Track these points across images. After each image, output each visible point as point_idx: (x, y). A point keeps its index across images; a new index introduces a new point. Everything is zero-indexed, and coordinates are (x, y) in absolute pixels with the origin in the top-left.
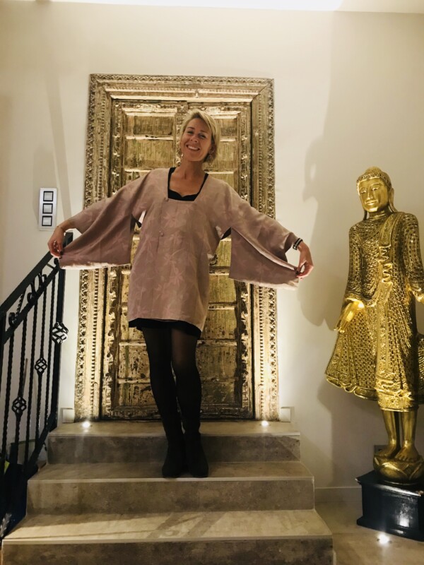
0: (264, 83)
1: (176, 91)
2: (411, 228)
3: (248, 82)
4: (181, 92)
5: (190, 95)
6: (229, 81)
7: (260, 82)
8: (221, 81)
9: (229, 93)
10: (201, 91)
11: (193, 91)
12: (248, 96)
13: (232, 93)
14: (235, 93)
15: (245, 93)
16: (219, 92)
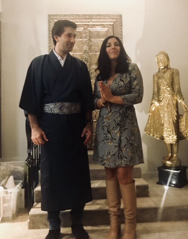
0: (118, 16)
1: (83, 20)
2: (176, 75)
3: (112, 16)
4: (85, 21)
5: (89, 22)
6: (104, 16)
7: (116, 16)
8: (101, 16)
9: (104, 21)
10: (93, 20)
11: (90, 20)
12: (112, 22)
13: (105, 21)
14: (107, 21)
15: (110, 21)
16: (100, 21)
